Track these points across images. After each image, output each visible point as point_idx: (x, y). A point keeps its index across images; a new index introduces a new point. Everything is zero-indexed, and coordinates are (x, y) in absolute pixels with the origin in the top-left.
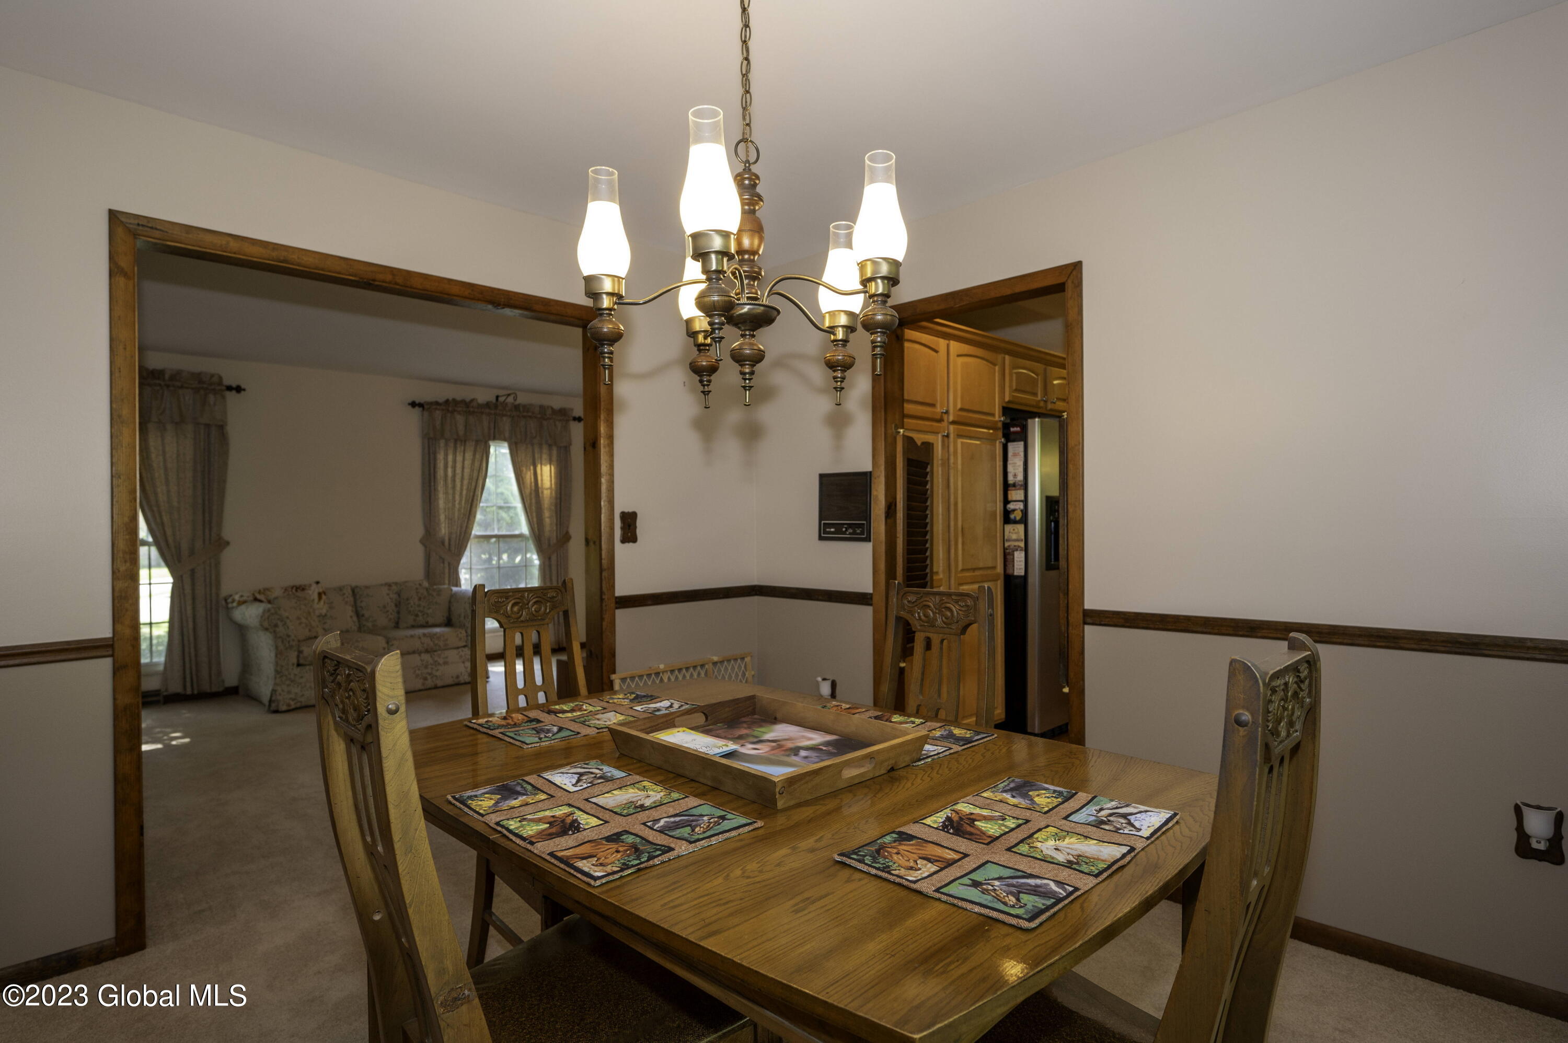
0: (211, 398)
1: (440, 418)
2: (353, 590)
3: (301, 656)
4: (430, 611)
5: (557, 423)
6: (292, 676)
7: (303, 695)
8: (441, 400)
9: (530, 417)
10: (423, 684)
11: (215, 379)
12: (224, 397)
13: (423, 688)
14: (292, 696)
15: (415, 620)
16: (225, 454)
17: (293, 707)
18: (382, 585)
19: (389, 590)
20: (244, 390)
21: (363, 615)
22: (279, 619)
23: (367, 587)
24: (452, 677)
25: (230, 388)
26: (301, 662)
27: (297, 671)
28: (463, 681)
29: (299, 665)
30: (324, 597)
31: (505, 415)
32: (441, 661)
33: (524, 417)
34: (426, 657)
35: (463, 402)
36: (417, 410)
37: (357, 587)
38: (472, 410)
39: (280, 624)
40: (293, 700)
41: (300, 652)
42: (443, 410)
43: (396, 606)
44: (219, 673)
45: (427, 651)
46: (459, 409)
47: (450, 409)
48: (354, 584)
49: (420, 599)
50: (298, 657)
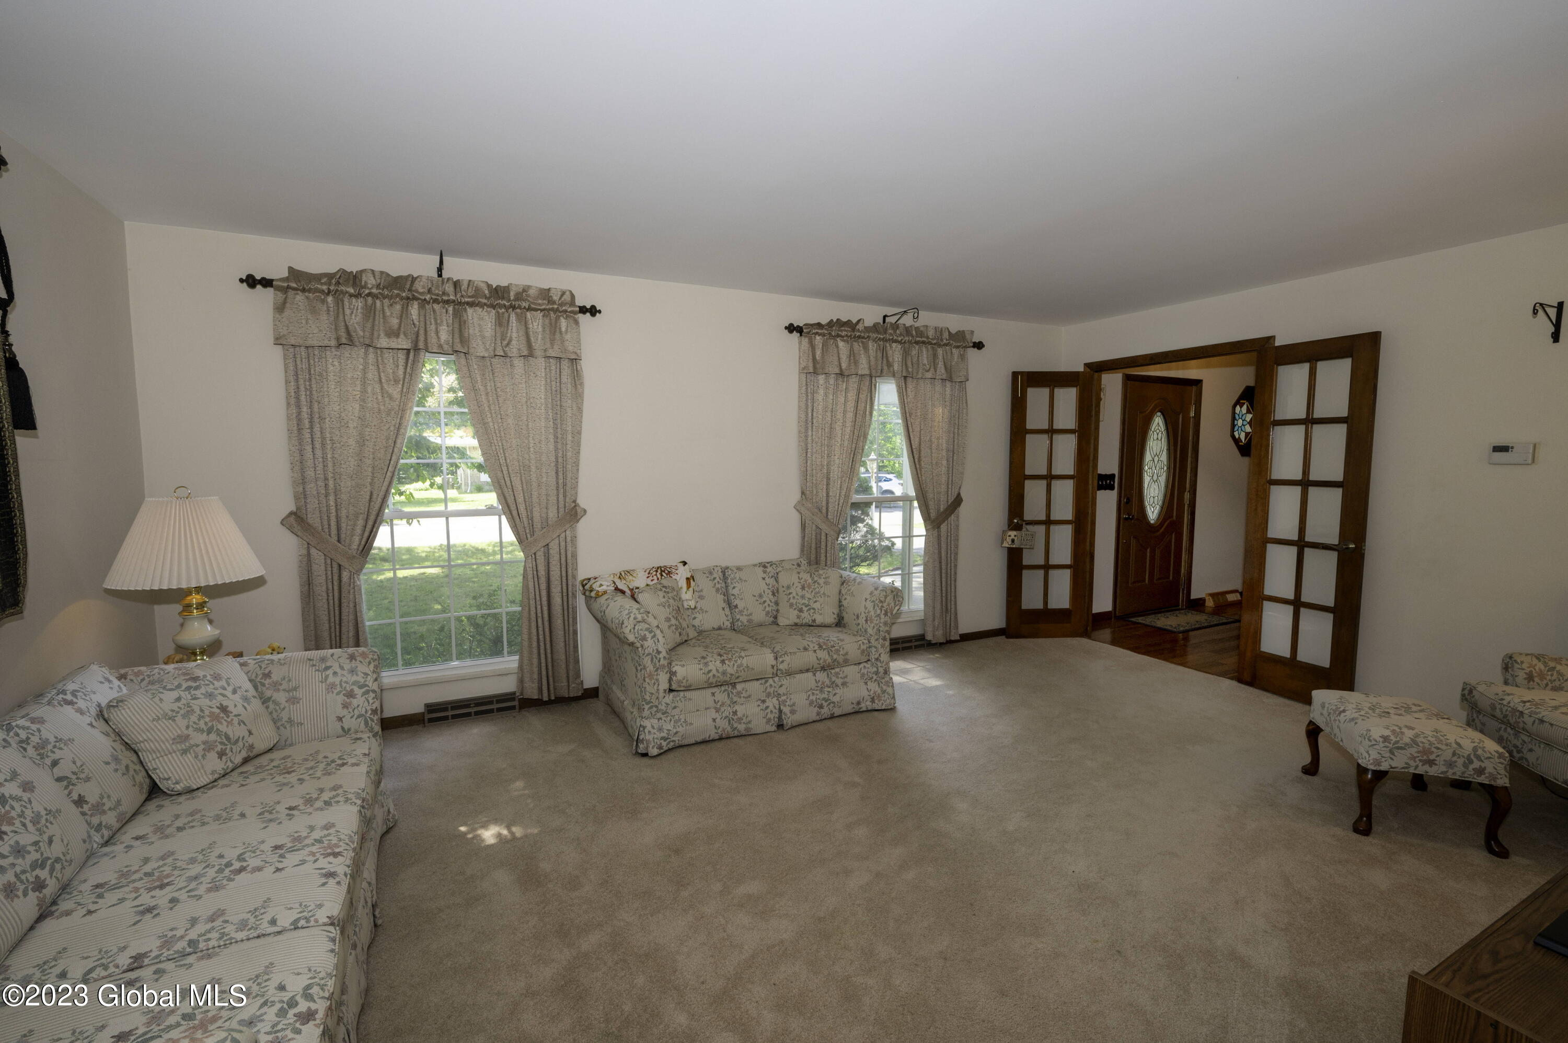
0: (563, 323)
1: (821, 346)
2: (724, 572)
3: (674, 678)
4: (817, 606)
5: (954, 350)
6: (663, 707)
7: (676, 733)
8: (824, 321)
9: (923, 342)
10: (818, 714)
11: (567, 297)
12: (577, 322)
13: (818, 718)
14: (664, 734)
15: (798, 617)
16: (578, 396)
17: (665, 748)
18: (755, 565)
19: (765, 572)
20: (600, 312)
21: (736, 607)
22: (647, 629)
23: (739, 569)
24: (852, 703)
25: (583, 310)
26: (674, 687)
27: (669, 698)
28: (864, 709)
29: (671, 690)
30: (692, 583)
31: (896, 341)
32: (839, 681)
33: (917, 343)
34: (822, 676)
35: (848, 323)
36: (796, 335)
37: (727, 568)
38: (858, 334)
39: (649, 636)
40: (664, 739)
41: (673, 674)
42: (823, 335)
43: (774, 594)
44: (578, 674)
45: (823, 669)
46: (844, 333)
47: (833, 334)
48: (724, 565)
49: (803, 588)
50: (670, 680)
